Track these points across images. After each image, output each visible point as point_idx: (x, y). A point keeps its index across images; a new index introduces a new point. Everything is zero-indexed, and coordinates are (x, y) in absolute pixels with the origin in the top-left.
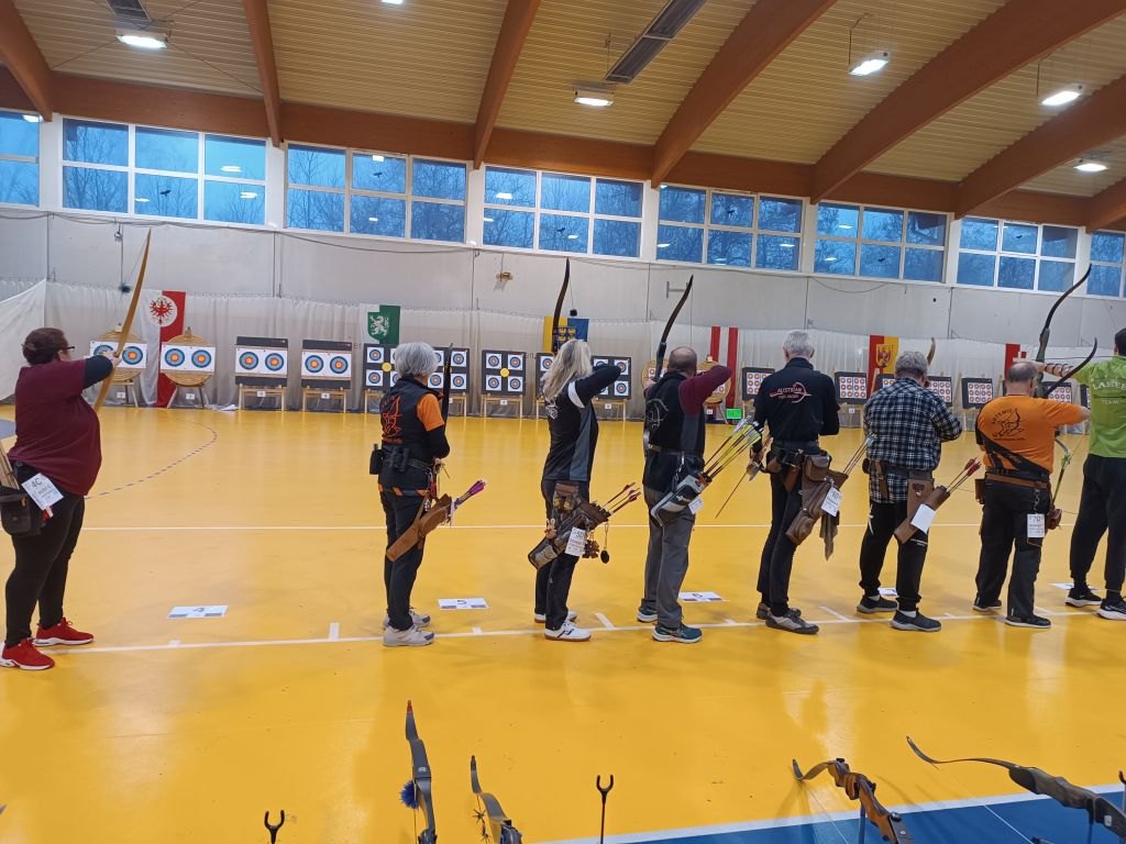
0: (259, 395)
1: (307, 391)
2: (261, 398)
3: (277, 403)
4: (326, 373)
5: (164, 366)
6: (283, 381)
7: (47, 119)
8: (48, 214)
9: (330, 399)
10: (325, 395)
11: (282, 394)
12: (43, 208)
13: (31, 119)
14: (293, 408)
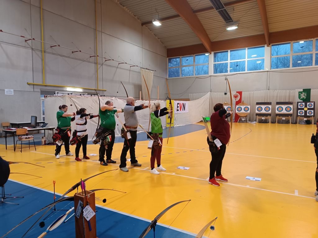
0: (262, 119)
1: (278, 117)
2: (263, 119)
3: (268, 121)
4: (284, 112)
5: (237, 112)
6: (270, 115)
7: (210, 54)
8: (211, 76)
9: (285, 120)
10: (284, 119)
11: (269, 118)
12: (209, 75)
13: (207, 54)
14: (273, 122)
